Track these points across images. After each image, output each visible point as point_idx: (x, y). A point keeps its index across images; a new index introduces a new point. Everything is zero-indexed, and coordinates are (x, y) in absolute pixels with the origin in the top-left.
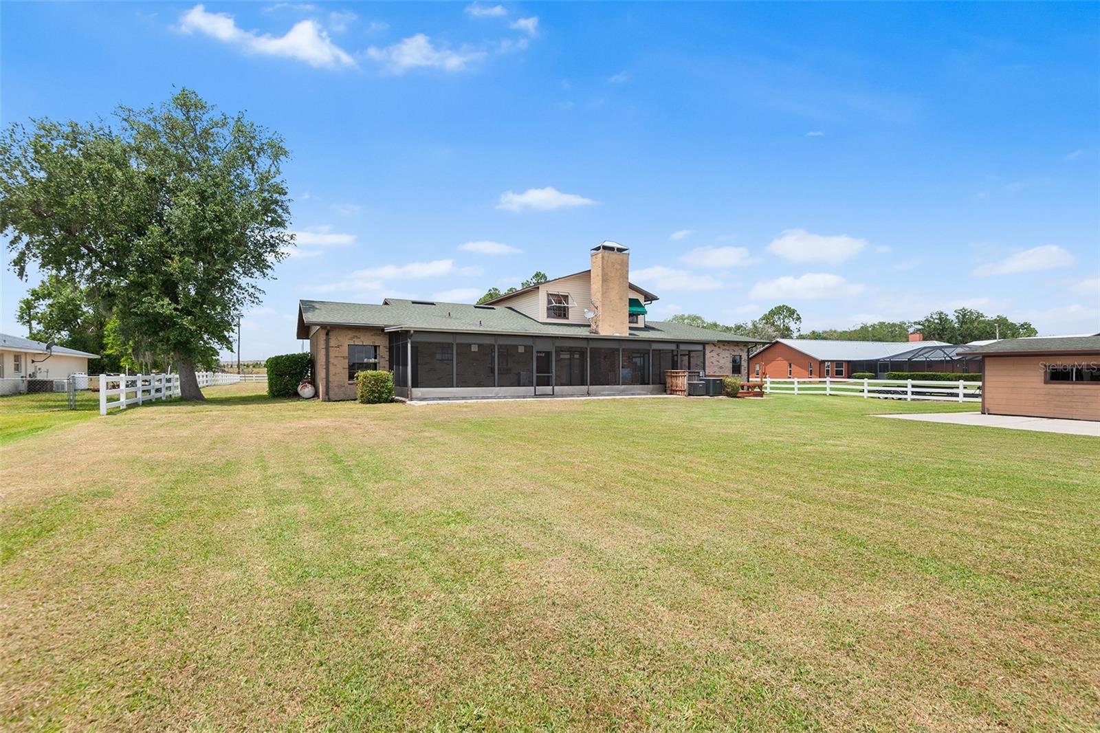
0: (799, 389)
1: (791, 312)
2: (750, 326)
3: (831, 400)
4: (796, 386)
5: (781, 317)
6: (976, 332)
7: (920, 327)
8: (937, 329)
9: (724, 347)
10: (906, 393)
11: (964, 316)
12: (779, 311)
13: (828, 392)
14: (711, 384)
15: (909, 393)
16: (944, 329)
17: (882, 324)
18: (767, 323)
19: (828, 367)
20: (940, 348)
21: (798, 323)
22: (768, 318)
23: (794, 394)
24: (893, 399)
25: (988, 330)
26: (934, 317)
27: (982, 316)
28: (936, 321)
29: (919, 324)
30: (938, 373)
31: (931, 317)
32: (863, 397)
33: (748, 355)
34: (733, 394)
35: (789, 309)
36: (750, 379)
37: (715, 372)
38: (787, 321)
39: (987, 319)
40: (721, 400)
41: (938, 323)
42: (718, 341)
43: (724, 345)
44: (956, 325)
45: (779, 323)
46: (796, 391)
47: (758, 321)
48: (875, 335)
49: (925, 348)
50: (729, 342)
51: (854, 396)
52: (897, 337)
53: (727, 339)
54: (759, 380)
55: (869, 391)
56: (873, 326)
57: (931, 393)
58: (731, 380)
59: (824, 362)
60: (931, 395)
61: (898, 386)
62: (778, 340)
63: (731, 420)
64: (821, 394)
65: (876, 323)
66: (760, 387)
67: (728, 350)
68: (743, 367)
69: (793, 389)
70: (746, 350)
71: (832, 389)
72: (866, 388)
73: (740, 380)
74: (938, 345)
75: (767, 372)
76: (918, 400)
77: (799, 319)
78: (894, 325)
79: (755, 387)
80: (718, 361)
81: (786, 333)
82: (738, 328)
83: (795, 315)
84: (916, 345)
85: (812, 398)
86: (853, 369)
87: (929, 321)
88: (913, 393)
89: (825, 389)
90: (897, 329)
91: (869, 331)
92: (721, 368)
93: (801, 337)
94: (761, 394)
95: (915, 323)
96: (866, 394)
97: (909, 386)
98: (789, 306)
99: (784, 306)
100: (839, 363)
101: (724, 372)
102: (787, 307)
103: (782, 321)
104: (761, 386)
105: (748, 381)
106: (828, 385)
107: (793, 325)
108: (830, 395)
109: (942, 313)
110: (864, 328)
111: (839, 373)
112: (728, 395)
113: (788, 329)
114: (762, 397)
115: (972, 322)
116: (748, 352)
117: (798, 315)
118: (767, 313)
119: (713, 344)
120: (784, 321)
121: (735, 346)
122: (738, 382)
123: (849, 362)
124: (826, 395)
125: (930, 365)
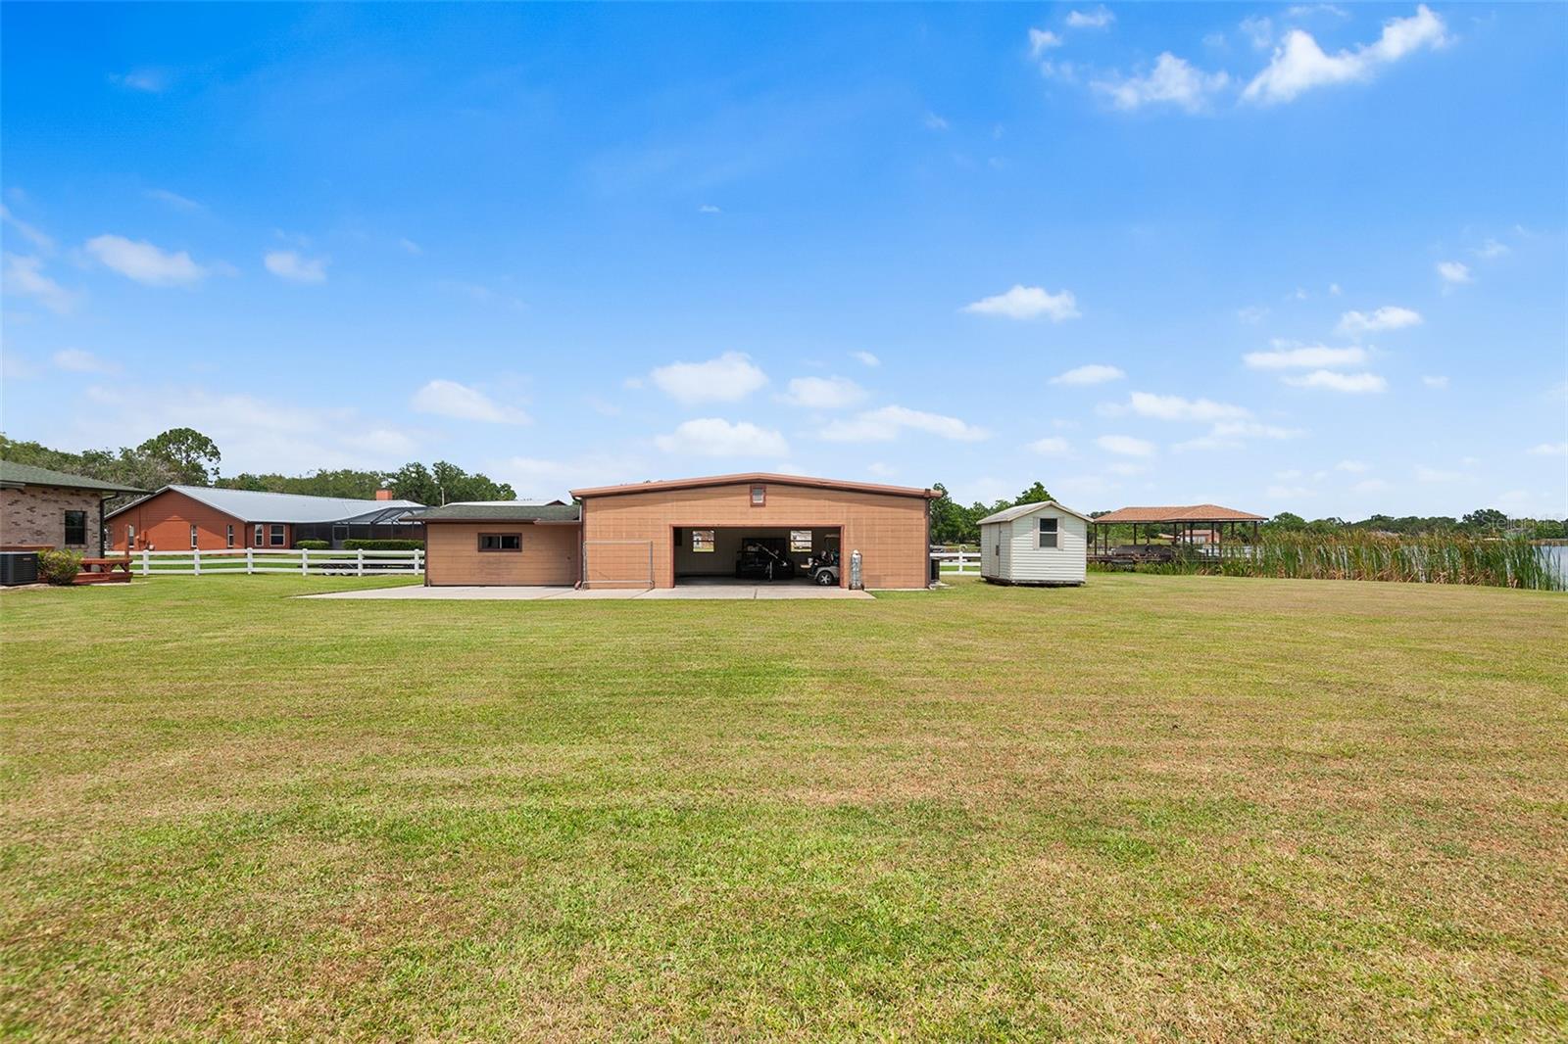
0: (202, 566)
1: (202, 443)
2: (117, 456)
3: (255, 580)
4: (197, 561)
5: (183, 448)
6: (456, 492)
7: (395, 481)
8: (413, 485)
9: (45, 497)
10: (355, 566)
11: (444, 471)
12: (179, 436)
13: (250, 569)
14: (11, 566)
15: (360, 567)
16: (422, 486)
17: (347, 473)
18: (154, 456)
19: (260, 531)
20: (410, 510)
21: (214, 460)
22: (159, 447)
23: (193, 575)
24: (342, 574)
25: (468, 490)
26: (411, 469)
27: (463, 474)
28: (413, 475)
29: (393, 477)
30: (406, 541)
31: (408, 469)
32: (301, 574)
33: (102, 513)
34: (65, 578)
35: (197, 437)
36: (106, 553)
37: (22, 542)
38: (193, 455)
39: (469, 476)
40: (34, 591)
41: (414, 478)
42: (28, 484)
43: (44, 493)
44: (436, 482)
45: (178, 457)
46: (197, 570)
47: (135, 451)
48: (338, 487)
49: (391, 509)
50: (56, 488)
51: (289, 574)
52: (367, 492)
53: (50, 482)
54: (123, 553)
55: (310, 566)
56: (336, 475)
57: (386, 565)
58: (59, 553)
59: (253, 524)
60: (386, 568)
61: (348, 559)
62: (171, 486)
63: (43, 622)
64: (239, 573)
65: (339, 471)
66: (125, 565)
67: (56, 501)
68: (89, 533)
69: (192, 567)
70: (97, 503)
71: (255, 565)
72: (305, 561)
73: (78, 555)
74: (409, 506)
75: (150, 539)
76: (374, 574)
77: (216, 453)
78: (363, 476)
79: (113, 566)
80: (31, 522)
81: (194, 475)
82: (92, 458)
83: (209, 447)
84: (382, 503)
85: (220, 579)
86: (298, 535)
87: (405, 475)
88: (365, 566)
89: (245, 565)
90: (367, 481)
91: (329, 481)
92: (39, 533)
93: (223, 484)
94: (126, 577)
95: (389, 475)
96: (305, 570)
97: (360, 558)
98: (198, 432)
99: (187, 430)
100: (276, 527)
101: (46, 541)
102: (194, 432)
103: (184, 455)
104: (127, 564)
105: (102, 556)
106: (250, 560)
107: (204, 463)
108: (253, 573)
109: (420, 465)
110: (322, 477)
111: (277, 542)
112: (52, 581)
113: (198, 468)
114: (129, 582)
115: (452, 479)
116: (101, 505)
117: (215, 448)
118: (155, 438)
119: (19, 490)
120: (189, 456)
121: (72, 494)
122: (75, 559)
123: (291, 525)
124: (246, 573)
125: (398, 530)
